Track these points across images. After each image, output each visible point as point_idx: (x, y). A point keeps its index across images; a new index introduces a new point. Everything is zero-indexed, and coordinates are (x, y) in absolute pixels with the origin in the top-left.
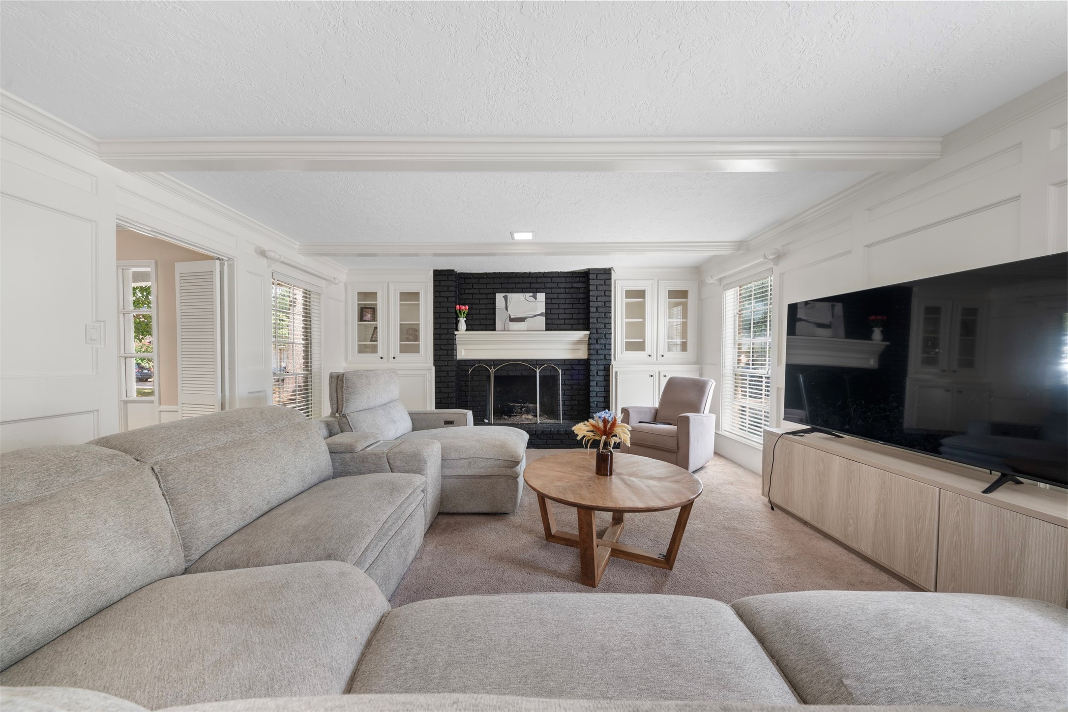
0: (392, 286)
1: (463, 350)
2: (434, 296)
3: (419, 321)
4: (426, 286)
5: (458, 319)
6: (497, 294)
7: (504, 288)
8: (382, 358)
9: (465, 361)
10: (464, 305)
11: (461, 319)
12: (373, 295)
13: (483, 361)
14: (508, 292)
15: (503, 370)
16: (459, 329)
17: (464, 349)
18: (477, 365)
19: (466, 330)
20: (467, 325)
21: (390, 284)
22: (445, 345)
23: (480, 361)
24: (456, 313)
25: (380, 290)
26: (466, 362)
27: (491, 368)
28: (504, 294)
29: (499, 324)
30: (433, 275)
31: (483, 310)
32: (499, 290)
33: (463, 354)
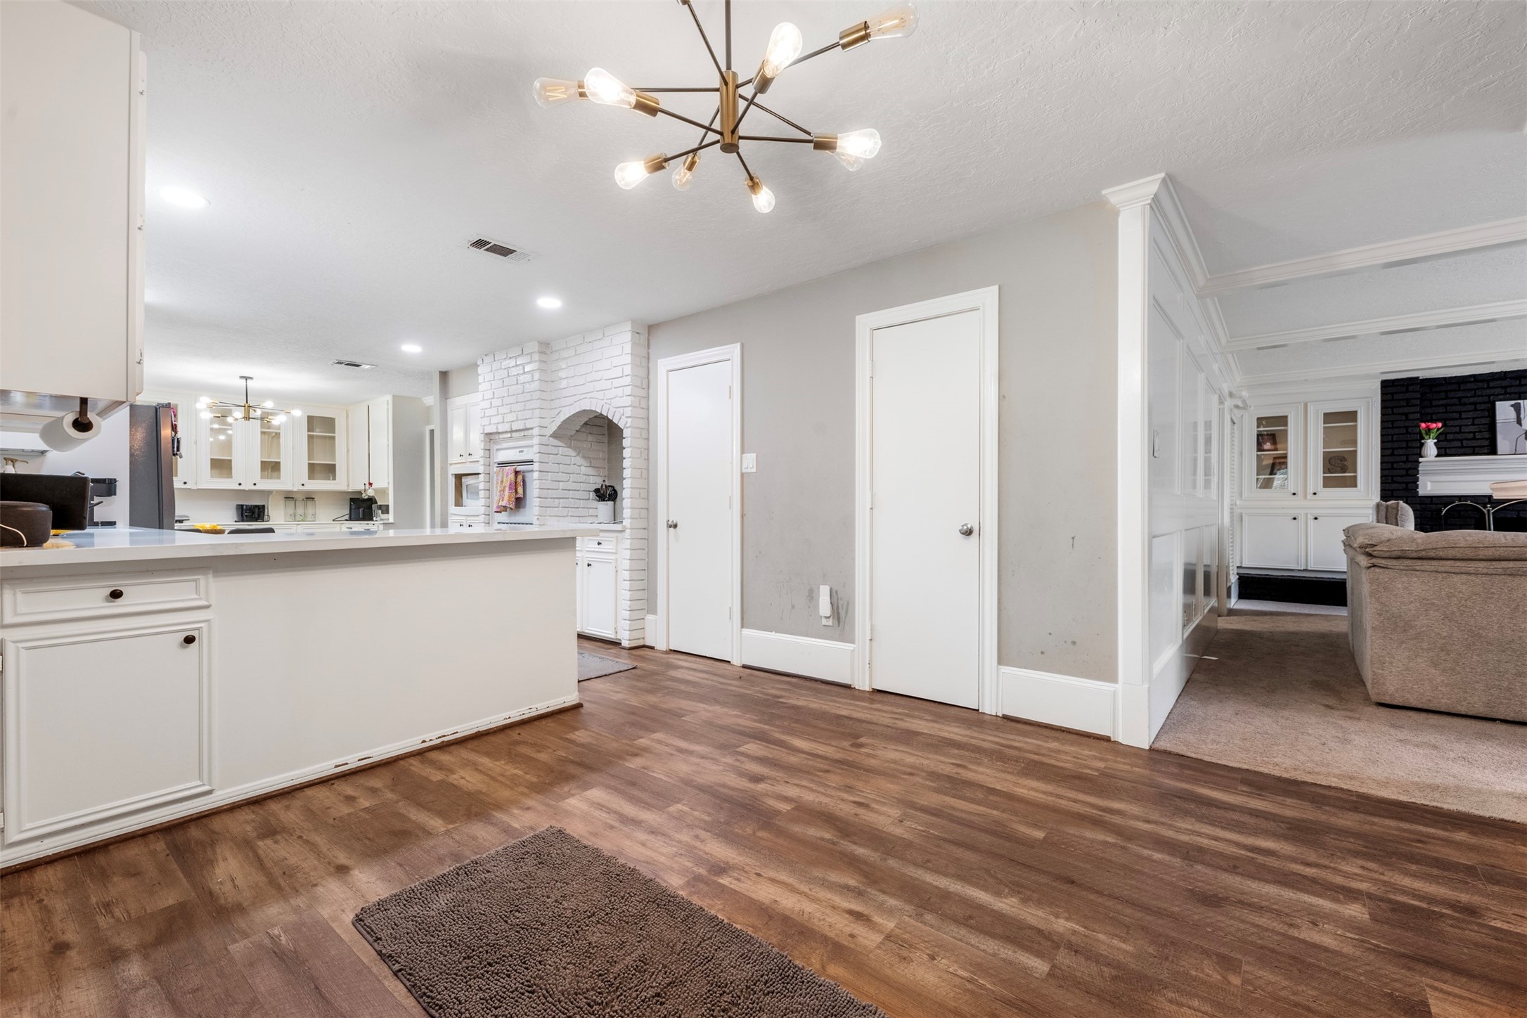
0: (1312, 406)
1: (1429, 484)
2: (1381, 414)
3: (1356, 447)
4: (1368, 402)
5: (1423, 441)
6: (1497, 403)
7: (1510, 394)
8: (1294, 494)
9: (1431, 497)
10: (1435, 421)
11: (1429, 441)
12: (1283, 420)
13: (1468, 498)
14: (1520, 399)
15: (1509, 510)
16: (1423, 454)
17: (1431, 482)
18: (1457, 503)
19: (1437, 456)
20: (1438, 448)
21: (1309, 404)
22: (1402, 476)
23: (1460, 498)
24: (1420, 433)
25: (1292, 413)
26: (1434, 499)
27: (1485, 507)
28: (1513, 402)
29: (1502, 443)
30: (1380, 387)
31: (1469, 427)
32: (1501, 397)
33: (1429, 488)
